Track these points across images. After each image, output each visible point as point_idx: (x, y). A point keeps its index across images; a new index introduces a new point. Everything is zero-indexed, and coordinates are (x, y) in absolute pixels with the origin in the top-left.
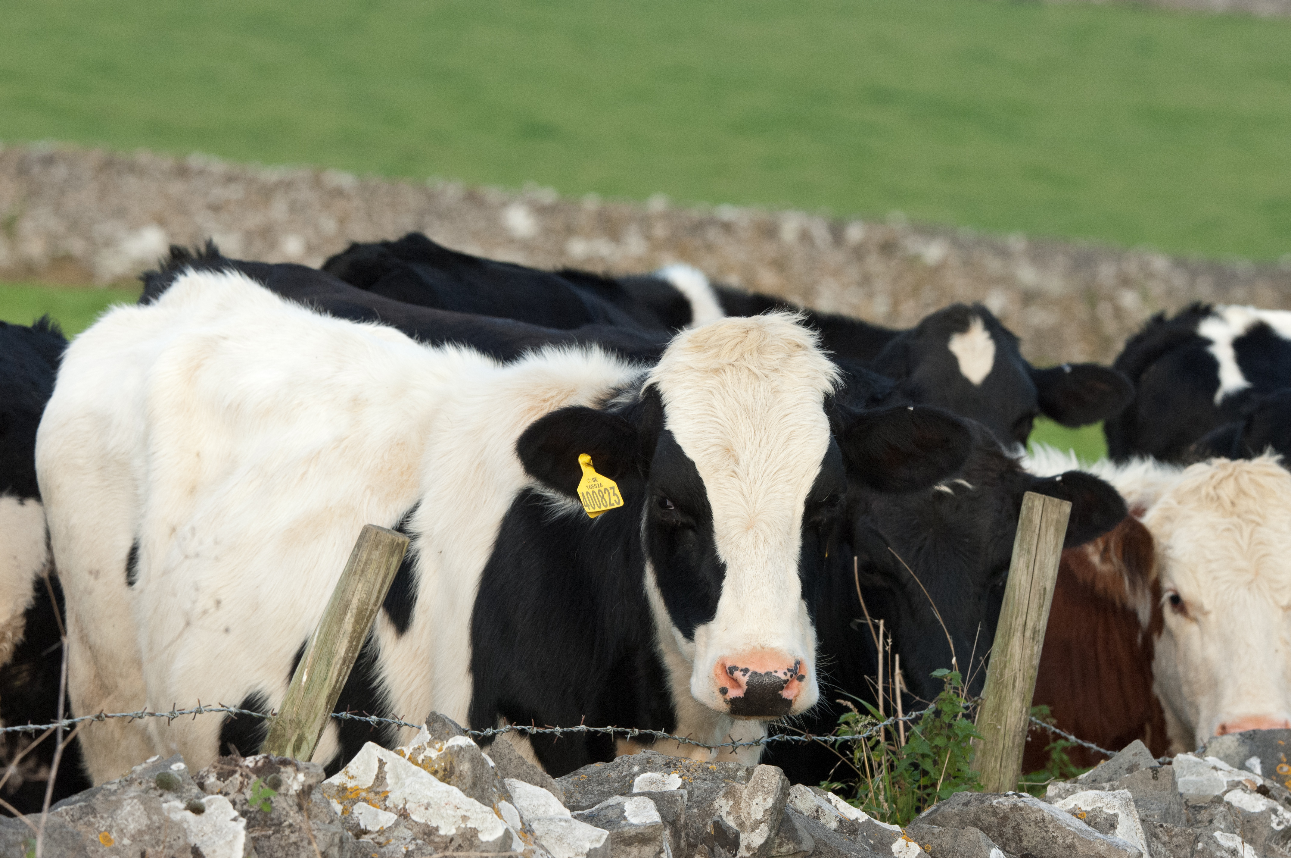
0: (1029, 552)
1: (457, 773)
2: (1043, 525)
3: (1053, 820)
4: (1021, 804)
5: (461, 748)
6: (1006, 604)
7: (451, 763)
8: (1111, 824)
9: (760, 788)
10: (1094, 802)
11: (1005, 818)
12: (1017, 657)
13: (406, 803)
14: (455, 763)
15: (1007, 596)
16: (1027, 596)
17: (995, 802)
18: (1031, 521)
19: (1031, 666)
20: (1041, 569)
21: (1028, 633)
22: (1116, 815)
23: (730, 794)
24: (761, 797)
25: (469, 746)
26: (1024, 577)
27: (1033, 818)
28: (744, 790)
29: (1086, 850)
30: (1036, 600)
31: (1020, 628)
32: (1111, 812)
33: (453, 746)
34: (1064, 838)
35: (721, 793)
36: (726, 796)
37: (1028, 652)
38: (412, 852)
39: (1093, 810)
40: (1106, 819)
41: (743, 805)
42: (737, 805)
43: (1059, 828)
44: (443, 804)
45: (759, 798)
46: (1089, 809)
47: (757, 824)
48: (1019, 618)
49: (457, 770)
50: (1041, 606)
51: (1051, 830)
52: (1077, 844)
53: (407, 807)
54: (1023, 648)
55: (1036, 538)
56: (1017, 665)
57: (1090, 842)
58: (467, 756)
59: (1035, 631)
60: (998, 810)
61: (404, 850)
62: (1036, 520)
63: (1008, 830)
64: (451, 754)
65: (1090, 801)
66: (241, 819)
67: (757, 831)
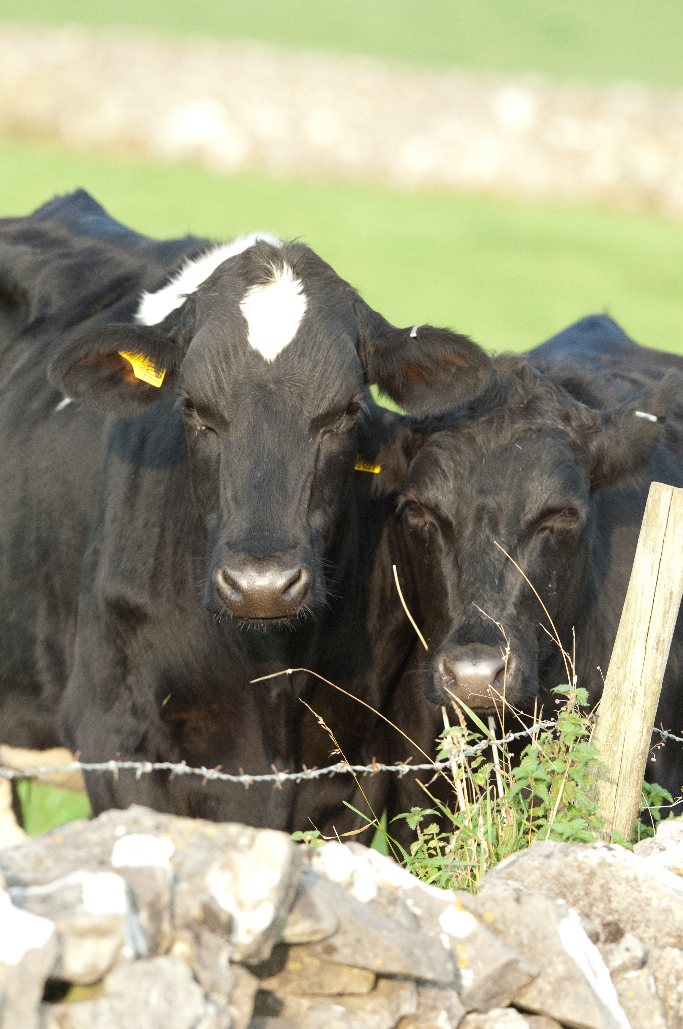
6: (627, 609)
11: (592, 875)
15: (629, 599)
50: (666, 613)
60: (583, 866)
63: (596, 889)
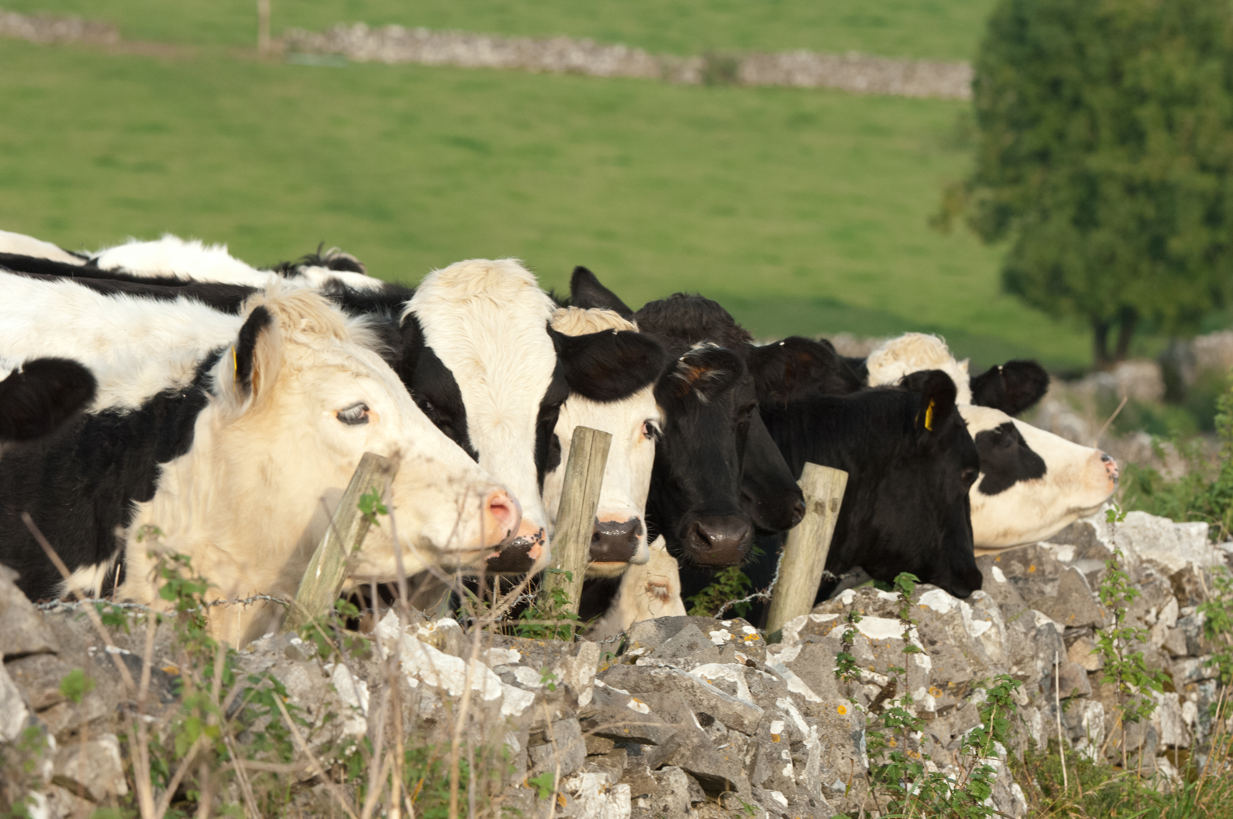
0: (581, 474)
1: (448, 647)
2: (593, 452)
3: (701, 686)
4: (674, 674)
5: (450, 628)
7: (443, 640)
8: (733, 689)
9: (586, 660)
10: (717, 673)
12: (572, 558)
13: (419, 670)
14: (446, 640)
16: (580, 509)
17: (652, 673)
18: (583, 449)
19: (583, 565)
20: (591, 487)
21: (581, 539)
22: (735, 683)
23: (564, 665)
24: (587, 668)
25: (455, 626)
26: (578, 494)
27: (684, 685)
28: (574, 662)
29: (726, 710)
30: (587, 513)
31: (575, 535)
32: (732, 680)
33: (443, 627)
34: (709, 701)
35: (558, 664)
36: (561, 667)
37: (581, 554)
38: (441, 708)
39: (717, 679)
40: (728, 686)
41: (573, 673)
42: (569, 674)
43: (705, 692)
44: (452, 671)
45: (585, 668)
46: (713, 678)
47: (584, 687)
48: (574, 527)
49: (448, 644)
51: (698, 694)
52: (719, 705)
53: (421, 673)
54: (577, 550)
55: (587, 462)
56: (572, 564)
57: (730, 704)
58: (454, 634)
59: (586, 538)
61: (433, 706)
62: (587, 448)
64: (442, 633)
65: (713, 671)
66: (362, 682)
67: (584, 694)
